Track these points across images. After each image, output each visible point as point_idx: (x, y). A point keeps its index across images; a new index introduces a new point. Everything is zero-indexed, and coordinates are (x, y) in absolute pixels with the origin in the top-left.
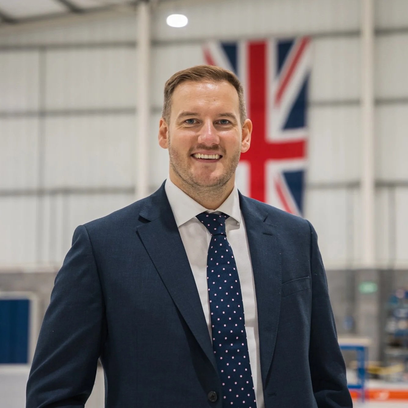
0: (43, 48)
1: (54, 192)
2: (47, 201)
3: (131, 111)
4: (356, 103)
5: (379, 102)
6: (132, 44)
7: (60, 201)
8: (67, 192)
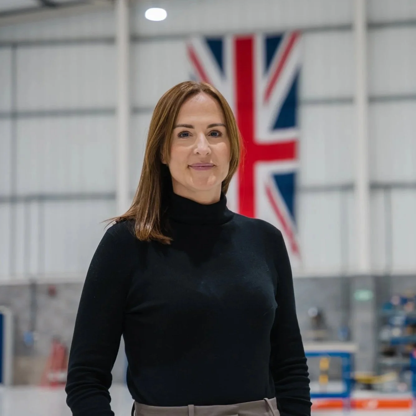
0: (14, 45)
1: (29, 199)
2: (21, 209)
3: (111, 111)
4: (348, 101)
5: (372, 100)
6: (110, 40)
7: (34, 208)
8: (41, 198)
